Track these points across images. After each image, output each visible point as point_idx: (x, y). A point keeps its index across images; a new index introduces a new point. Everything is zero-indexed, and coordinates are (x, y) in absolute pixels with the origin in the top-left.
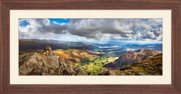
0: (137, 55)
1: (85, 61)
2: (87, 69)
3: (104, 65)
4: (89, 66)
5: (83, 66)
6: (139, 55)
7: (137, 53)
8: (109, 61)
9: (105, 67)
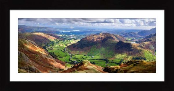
0: (97, 37)
1: (50, 42)
2: (52, 49)
3: (67, 46)
4: (54, 47)
5: (49, 46)
6: (99, 38)
7: (97, 36)
8: (71, 42)
9: (69, 48)
